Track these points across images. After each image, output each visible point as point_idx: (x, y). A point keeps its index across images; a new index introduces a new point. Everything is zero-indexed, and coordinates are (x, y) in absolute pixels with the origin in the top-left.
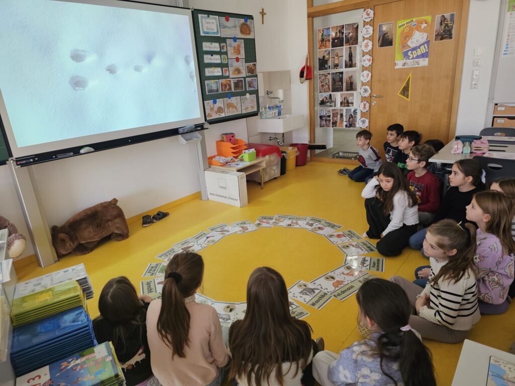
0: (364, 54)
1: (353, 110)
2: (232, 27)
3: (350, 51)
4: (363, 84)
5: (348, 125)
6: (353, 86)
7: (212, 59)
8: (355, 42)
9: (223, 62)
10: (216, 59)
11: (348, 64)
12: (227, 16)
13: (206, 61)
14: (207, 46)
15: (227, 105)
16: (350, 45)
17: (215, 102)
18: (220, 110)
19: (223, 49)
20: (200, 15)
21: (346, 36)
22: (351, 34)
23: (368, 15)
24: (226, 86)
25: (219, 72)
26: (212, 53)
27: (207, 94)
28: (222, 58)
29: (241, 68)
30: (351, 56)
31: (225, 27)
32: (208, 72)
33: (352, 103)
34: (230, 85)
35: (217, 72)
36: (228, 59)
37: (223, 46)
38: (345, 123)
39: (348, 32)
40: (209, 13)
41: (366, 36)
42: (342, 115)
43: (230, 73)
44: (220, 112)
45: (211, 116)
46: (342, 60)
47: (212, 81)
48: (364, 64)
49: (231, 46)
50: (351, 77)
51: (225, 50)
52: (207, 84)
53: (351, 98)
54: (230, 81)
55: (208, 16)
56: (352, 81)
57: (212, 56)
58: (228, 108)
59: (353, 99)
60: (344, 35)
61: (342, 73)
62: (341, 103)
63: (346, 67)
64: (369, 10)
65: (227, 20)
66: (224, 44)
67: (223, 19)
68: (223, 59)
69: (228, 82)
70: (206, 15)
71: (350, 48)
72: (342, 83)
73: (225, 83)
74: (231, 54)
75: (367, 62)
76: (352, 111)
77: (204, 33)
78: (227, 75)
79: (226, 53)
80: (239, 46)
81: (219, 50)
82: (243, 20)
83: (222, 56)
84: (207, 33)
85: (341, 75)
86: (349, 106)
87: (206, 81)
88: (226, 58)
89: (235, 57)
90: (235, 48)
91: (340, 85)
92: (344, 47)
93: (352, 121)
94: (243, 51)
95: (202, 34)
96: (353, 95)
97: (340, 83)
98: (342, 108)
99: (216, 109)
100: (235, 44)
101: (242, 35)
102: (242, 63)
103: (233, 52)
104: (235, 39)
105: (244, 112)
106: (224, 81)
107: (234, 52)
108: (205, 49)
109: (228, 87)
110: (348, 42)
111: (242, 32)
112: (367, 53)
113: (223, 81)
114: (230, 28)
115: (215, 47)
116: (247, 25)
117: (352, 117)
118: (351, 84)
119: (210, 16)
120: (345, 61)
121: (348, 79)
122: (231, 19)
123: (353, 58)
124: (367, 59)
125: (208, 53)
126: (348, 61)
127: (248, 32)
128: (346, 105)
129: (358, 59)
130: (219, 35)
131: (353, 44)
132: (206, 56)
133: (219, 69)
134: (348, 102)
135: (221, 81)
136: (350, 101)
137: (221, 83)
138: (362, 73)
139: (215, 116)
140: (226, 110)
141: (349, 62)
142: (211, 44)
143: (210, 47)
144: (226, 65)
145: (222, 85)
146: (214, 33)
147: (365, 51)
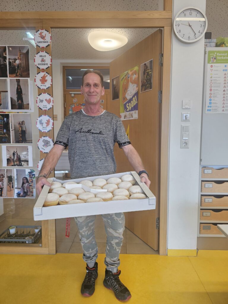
0: (41, 92)
1: (28, 171)
3: (19, 85)
4: (42, 134)
5: (22, 194)
6: (27, 136)
8: (25, 74)
11: (17, 104)
16: (17, 76)
21: (10, 63)
22: (18, 62)
23: (43, 37)
30: (19, 92)
33: (27, 161)
38: (16, 191)
39: (13, 57)
41: (41, 67)
42: (10, 179)
46: (6, 97)
48: (41, 105)
50: (22, 124)
53: (25, 153)
56: (24, 129)
59: (27, 155)
60: (7, 61)
61: (7, 116)
62: (8, 160)
63: (12, 108)
64: (44, 31)
71: (18, 81)
72: (8, 130)
75: (45, 103)
76: (27, 173)
85: (5, 119)
86: (21, 165)
91: (4, 134)
92: (8, 79)
93: (28, 188)
96: (26, 149)
97: (5, 131)
98: (10, 168)
110: (13, 71)
112: (44, 91)
117: (28, 182)
118: (23, 133)
120: (11, 98)
121: (18, 126)
123: (24, 96)
124: (46, 100)
126: (15, 99)
128: (16, 163)
129: (31, 97)
131: (21, 76)
134: (19, 159)
136: (22, 158)
138: (39, 119)
141: (18, 101)
147: (42, 88)
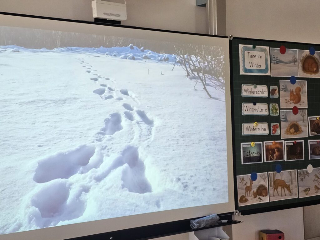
2: (290, 62)
7: (254, 110)
9: (271, 115)
10: (262, 109)
12: (283, 46)
13: (245, 112)
14: (247, 90)
15: (274, 182)
17: (254, 178)
19: (273, 94)
20: (241, 46)
24: (273, 151)
25: (265, 129)
26: (255, 101)
27: (242, 163)
28: (271, 108)
29: (300, 123)
31: (278, 62)
32: (247, 129)
34: (280, 151)
35: (262, 129)
36: (280, 109)
37: (274, 90)
40: (255, 42)
43: (283, 130)
44: (261, 194)
45: (246, 200)
47: (252, 143)
49: (286, 90)
51: (276, 96)
52: (243, 148)
54: (281, 144)
55: (254, 47)
57: (255, 104)
58: (276, 188)
65: (283, 52)
66: (276, 87)
67: (276, 50)
68: (272, 110)
69: (278, 145)
70: (252, 46)
73: (273, 147)
74: (286, 102)
77: (246, 70)
78: (278, 133)
79: (278, 101)
80: (299, 90)
81: (266, 95)
82: (307, 52)
83: (271, 105)
84: (250, 71)
87: (242, 144)
88: (278, 107)
89: (292, 106)
90: (292, 92)
94: (304, 98)
95: (242, 73)
99: (255, 189)
100: (293, 87)
101: (305, 74)
102: (303, 116)
103: (288, 98)
104: (293, 80)
105: (302, 196)
106: (272, 144)
107: (291, 100)
108: (244, 94)
109: (277, 153)
111: (305, 69)
113: (270, 143)
114: (286, 63)
115: (261, 91)
116: (314, 59)
119: (257, 46)
122: (289, 51)
127: (315, 69)
130: (268, 74)
132: (244, 105)
133: (265, 125)
135: (266, 143)
137: (267, 147)
139: (252, 201)
140: (271, 191)
142: (255, 87)
143: (253, 92)
144: (277, 119)
145: (267, 150)
146: (261, 71)
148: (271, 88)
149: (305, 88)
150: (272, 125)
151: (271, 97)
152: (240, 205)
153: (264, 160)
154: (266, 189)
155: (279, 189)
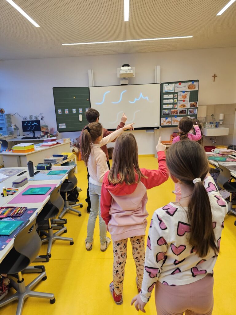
2: (183, 87)
7: (168, 101)
9: (174, 102)
10: (170, 101)
12: (180, 83)
13: (165, 102)
14: (166, 96)
15: (174, 120)
17: (167, 119)
18: (169, 122)
20: (164, 85)
24: (174, 112)
26: (168, 99)
27: (163, 115)
28: (174, 100)
31: (178, 87)
32: (165, 107)
34: (177, 112)
35: (170, 106)
36: (177, 101)
43: (178, 106)
44: (169, 123)
45: (164, 124)
47: (166, 110)
49: (180, 95)
54: (177, 110)
66: (177, 95)
67: (177, 84)
70: (168, 84)
74: (180, 99)
77: (165, 91)
78: (176, 107)
79: (177, 98)
80: (186, 95)
82: (190, 83)
84: (167, 91)
87: (163, 110)
89: (183, 99)
90: (183, 96)
99: (167, 122)
100: (183, 94)
101: (189, 90)
103: (181, 97)
104: (184, 92)
108: (164, 97)
111: (189, 88)
113: (173, 110)
114: (181, 87)
115: (171, 96)
116: (193, 85)
119: (170, 84)
122: (183, 84)
125: (166, 99)
127: (194, 88)
130: (174, 91)
132: (164, 100)
133: (172, 105)
135: (171, 110)
142: (169, 95)
143: (168, 97)
144: (176, 103)
145: (172, 112)
146: (171, 91)
148: (174, 95)
149: (189, 94)
150: (174, 105)
151: (174, 98)
152: (161, 125)
153: (170, 114)
154: (170, 122)
155: (175, 122)
